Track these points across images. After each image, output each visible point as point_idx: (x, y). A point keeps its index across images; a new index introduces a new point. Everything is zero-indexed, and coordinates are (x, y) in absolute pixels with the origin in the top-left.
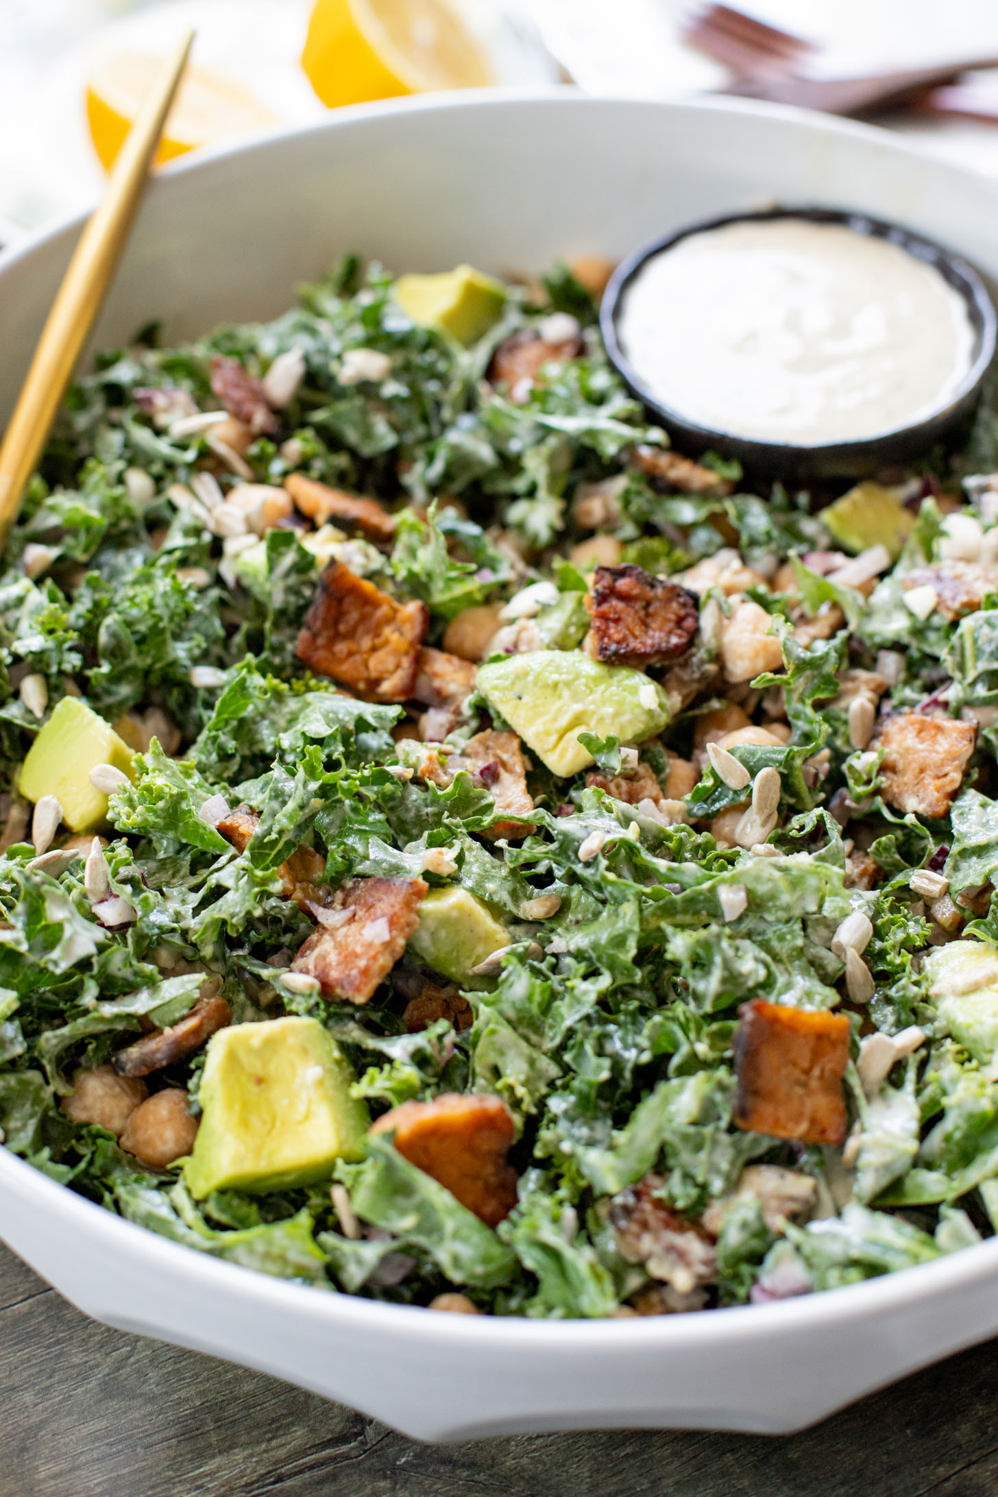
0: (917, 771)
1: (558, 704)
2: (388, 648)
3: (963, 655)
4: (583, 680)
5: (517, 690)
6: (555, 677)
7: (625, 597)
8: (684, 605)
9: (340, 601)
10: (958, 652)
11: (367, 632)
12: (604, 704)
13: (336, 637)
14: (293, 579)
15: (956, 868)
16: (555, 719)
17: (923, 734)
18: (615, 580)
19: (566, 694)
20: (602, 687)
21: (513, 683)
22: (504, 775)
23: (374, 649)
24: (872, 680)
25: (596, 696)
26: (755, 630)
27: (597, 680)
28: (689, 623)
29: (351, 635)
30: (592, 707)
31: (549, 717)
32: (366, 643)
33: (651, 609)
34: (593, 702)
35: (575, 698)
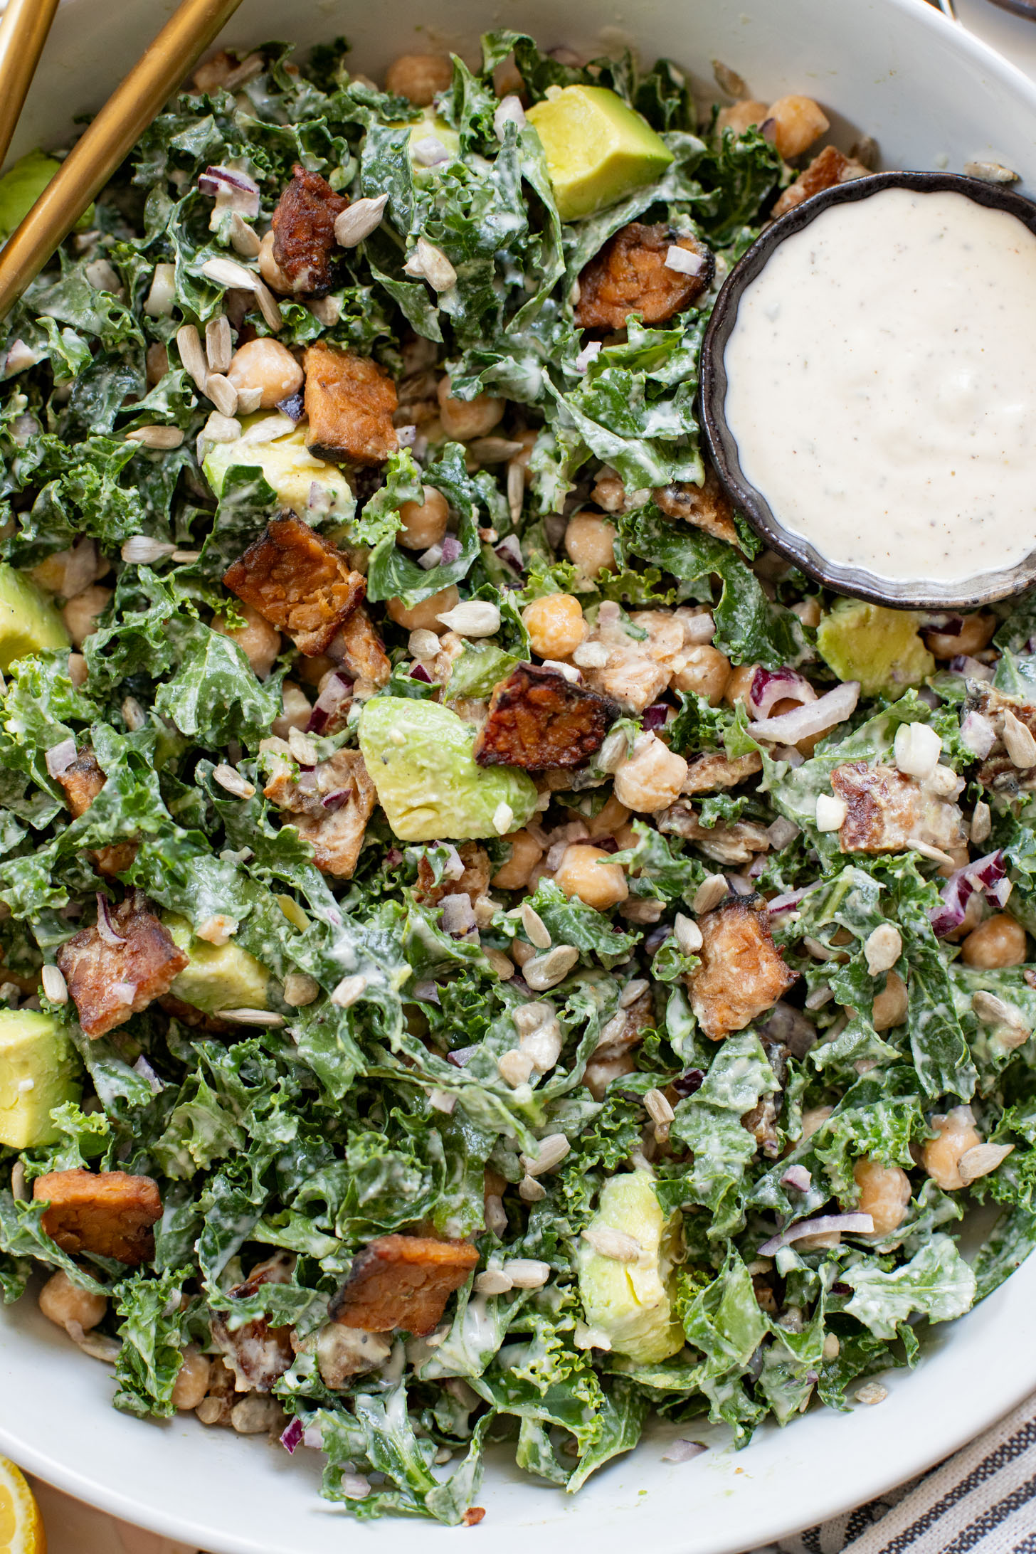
0: (717, 988)
1: (415, 786)
2: (314, 607)
3: (826, 902)
4: (450, 775)
5: (387, 752)
6: (425, 763)
7: (531, 705)
8: (594, 723)
9: (281, 552)
10: (822, 898)
11: (299, 586)
12: (460, 804)
13: (268, 579)
14: (245, 508)
15: (688, 1111)
16: (409, 796)
17: (745, 956)
18: (531, 686)
19: (429, 780)
20: (465, 789)
21: (386, 745)
22: (351, 806)
23: (301, 602)
24: (756, 842)
25: (457, 794)
26: (646, 783)
27: (464, 780)
28: (589, 742)
29: (285, 581)
30: (446, 803)
31: (403, 791)
32: (294, 595)
33: (556, 722)
34: (450, 799)
35: (435, 787)
